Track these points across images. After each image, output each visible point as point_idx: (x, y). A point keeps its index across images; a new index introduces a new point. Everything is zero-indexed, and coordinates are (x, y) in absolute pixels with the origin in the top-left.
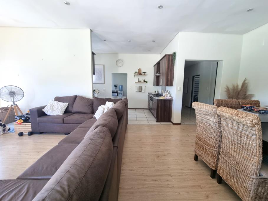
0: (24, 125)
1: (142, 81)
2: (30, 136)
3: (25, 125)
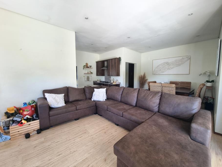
0: (28, 126)
1: (89, 73)
2: (40, 135)
3: (29, 124)
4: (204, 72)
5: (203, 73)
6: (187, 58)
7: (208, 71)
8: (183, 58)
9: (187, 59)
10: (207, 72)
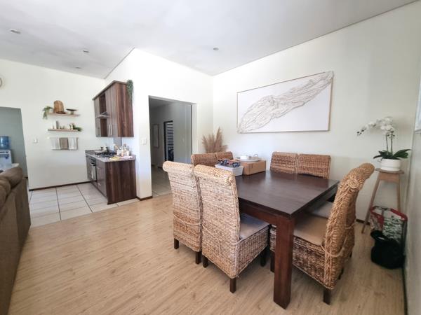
1: (68, 128)
4: (372, 123)
5: (369, 126)
6: (322, 81)
7: (388, 119)
8: (311, 81)
9: (321, 83)
10: (384, 123)
